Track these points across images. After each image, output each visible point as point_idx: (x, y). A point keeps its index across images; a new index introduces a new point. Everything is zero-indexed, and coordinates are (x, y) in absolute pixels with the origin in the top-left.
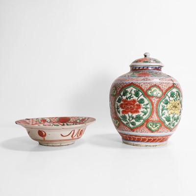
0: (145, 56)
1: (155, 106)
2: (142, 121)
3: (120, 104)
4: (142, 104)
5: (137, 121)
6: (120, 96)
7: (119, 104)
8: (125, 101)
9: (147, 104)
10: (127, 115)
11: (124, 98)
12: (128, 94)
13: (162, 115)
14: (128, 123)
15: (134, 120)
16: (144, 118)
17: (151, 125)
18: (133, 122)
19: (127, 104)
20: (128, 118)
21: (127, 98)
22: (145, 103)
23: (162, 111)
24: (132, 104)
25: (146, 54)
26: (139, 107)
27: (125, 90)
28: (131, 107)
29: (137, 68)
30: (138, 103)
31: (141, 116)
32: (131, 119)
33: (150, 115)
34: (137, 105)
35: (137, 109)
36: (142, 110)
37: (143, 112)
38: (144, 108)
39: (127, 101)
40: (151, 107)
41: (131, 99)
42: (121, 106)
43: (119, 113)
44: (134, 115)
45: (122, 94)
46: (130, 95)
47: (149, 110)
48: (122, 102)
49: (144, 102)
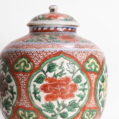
0: (52, 10)
1: (93, 86)
2: (77, 109)
3: (41, 85)
4: (79, 84)
5: (71, 110)
6: (42, 73)
7: (38, 86)
8: (51, 80)
9: (85, 84)
10: (54, 103)
11: (50, 75)
12: (57, 68)
13: (100, 98)
14: (56, 115)
15: (65, 110)
16: (80, 105)
17: (87, 115)
18: (64, 113)
19: (55, 85)
20: (56, 106)
21: (55, 76)
22: (83, 82)
23: (100, 92)
24: (63, 85)
25: (52, 8)
26: (74, 88)
27: (51, 62)
28: (62, 89)
29: (53, 29)
30: (72, 82)
31: (77, 102)
32: (61, 108)
33: (87, 99)
34: (72, 85)
35: (72, 91)
36: (78, 92)
37: (79, 96)
38: (80, 89)
39: (55, 80)
40: (90, 88)
41: (63, 76)
42: (44, 88)
43: (39, 100)
44: (67, 102)
45: (45, 68)
46: (61, 70)
47: (87, 92)
48: (45, 82)
49: (81, 81)
